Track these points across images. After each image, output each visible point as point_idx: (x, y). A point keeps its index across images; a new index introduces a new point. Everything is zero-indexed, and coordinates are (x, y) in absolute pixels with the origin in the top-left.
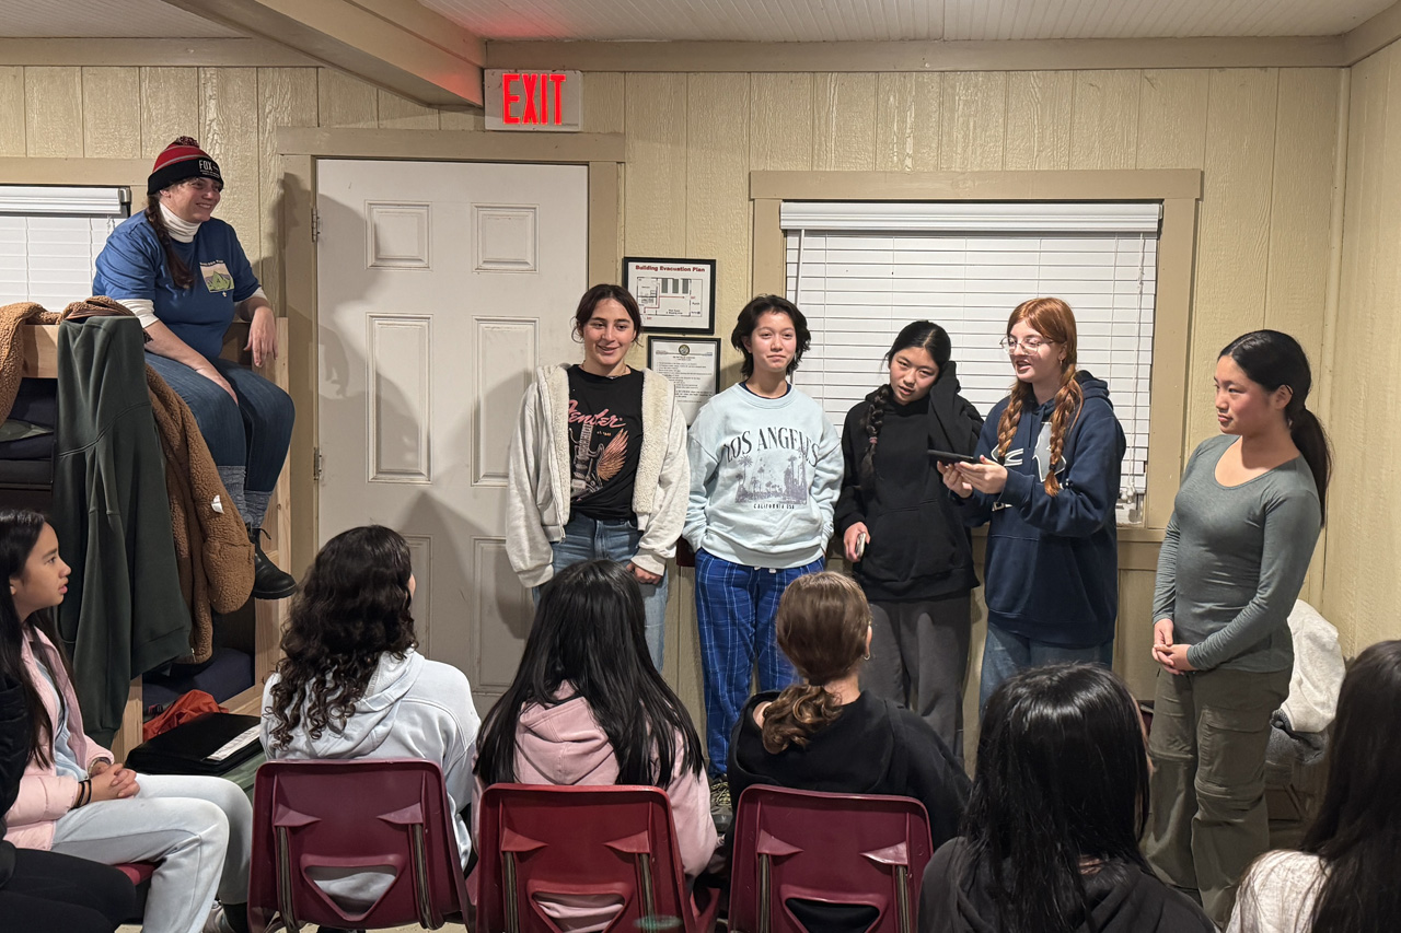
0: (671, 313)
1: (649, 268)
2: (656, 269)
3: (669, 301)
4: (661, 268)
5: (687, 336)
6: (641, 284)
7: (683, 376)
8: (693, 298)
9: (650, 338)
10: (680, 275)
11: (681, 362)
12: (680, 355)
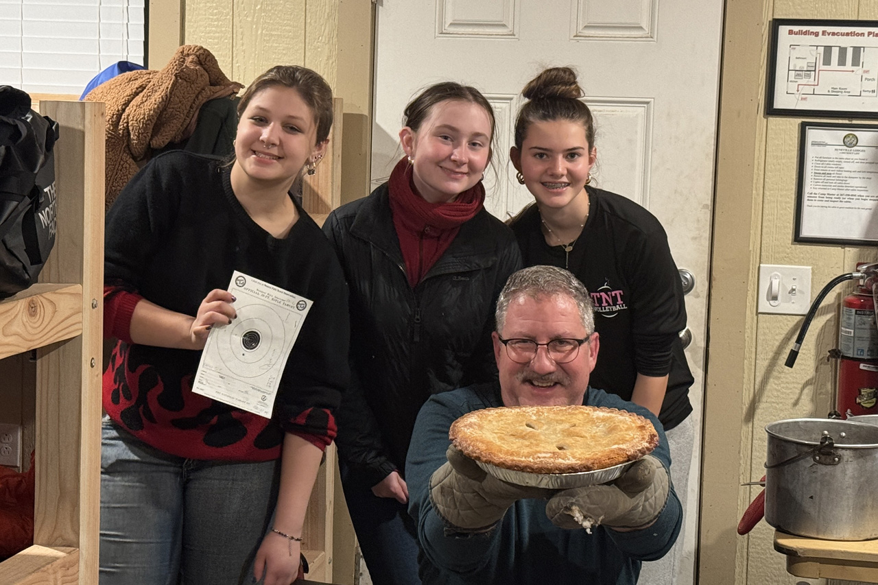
0: (835, 92)
1: (806, 33)
2: (817, 34)
3: (832, 76)
4: (824, 33)
5: (855, 122)
6: (795, 54)
7: (847, 174)
8: (867, 72)
9: (803, 127)
10: (849, 42)
11: (845, 156)
12: (845, 147)
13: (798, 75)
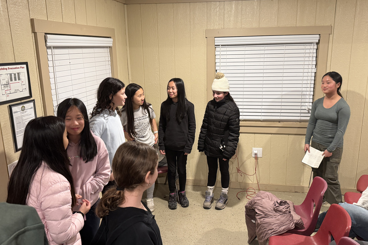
0: (16, 91)
1: (3, 69)
3: (14, 85)
4: (8, 68)
5: (22, 101)
6: (2, 78)
7: (25, 121)
8: (22, 82)
10: (16, 71)
11: (23, 114)
12: (22, 111)
13: (5, 87)
